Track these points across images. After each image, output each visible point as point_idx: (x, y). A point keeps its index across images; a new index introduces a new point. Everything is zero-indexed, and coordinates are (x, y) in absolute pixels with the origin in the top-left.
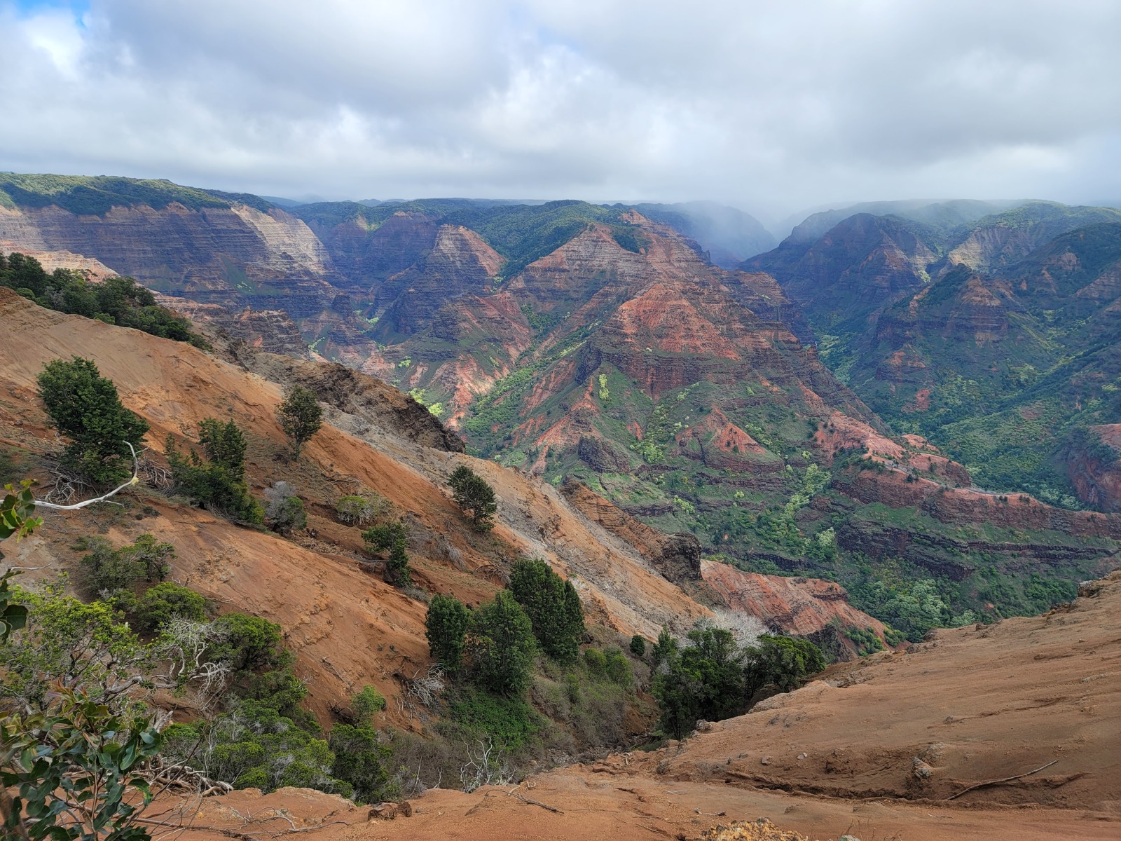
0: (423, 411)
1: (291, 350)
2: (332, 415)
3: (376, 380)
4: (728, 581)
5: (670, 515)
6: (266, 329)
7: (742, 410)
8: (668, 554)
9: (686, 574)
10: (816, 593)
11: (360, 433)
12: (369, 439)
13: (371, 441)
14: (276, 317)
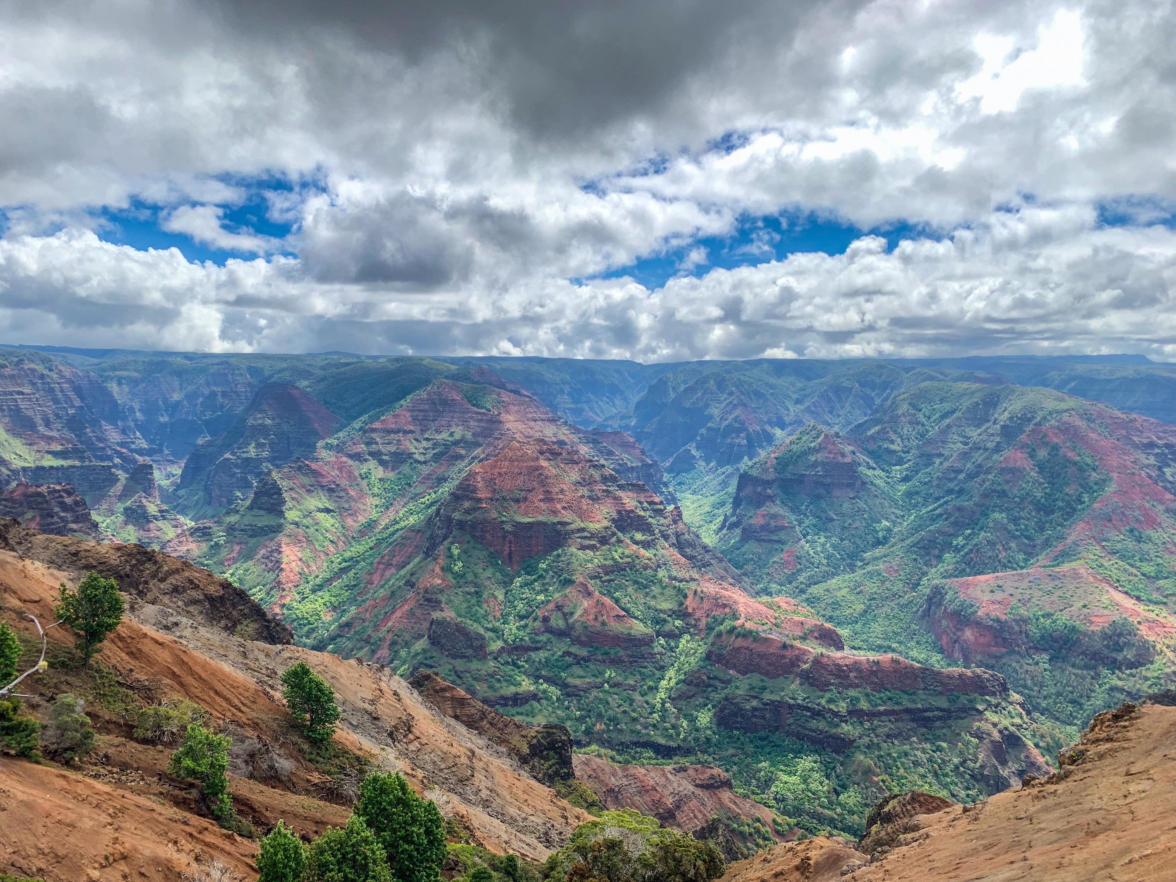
0: (242, 598)
1: (75, 531)
2: (132, 608)
3: (184, 563)
4: (602, 778)
5: (535, 704)
6: (45, 506)
7: (608, 577)
8: (536, 750)
9: (557, 773)
10: (698, 782)
11: (167, 628)
12: (178, 634)
13: (180, 637)
14: (59, 491)
